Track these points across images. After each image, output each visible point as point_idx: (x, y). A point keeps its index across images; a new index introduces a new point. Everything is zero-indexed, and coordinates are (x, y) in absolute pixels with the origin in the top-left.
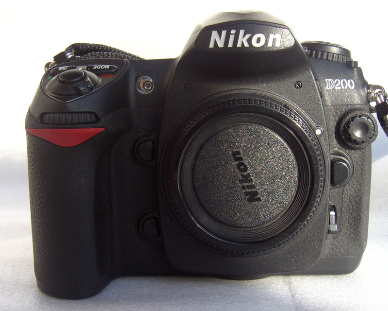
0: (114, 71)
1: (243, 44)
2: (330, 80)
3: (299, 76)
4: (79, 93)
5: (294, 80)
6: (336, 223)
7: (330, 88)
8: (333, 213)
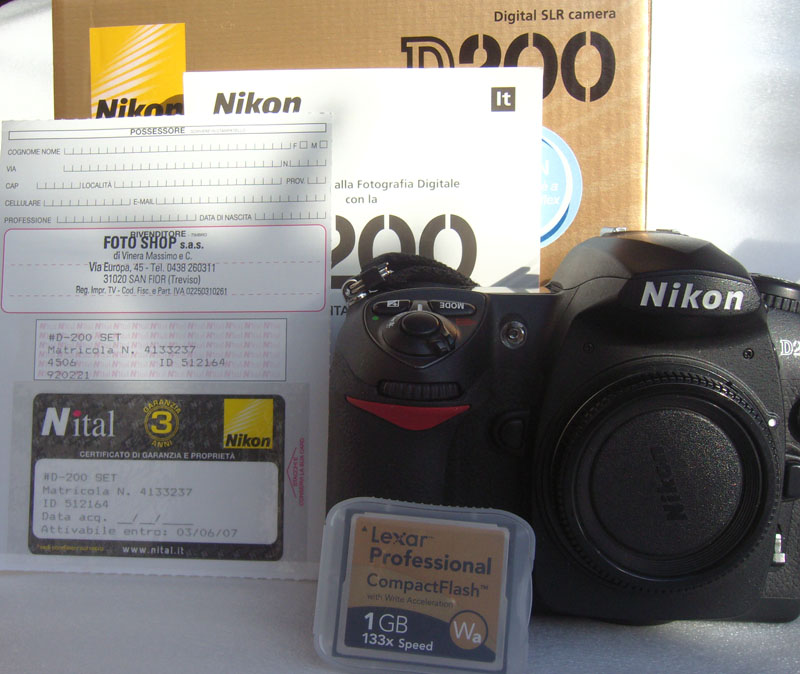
0: (470, 312)
1: (689, 304)
2: (787, 342)
3: (751, 343)
4: (437, 353)
5: (744, 346)
6: (783, 551)
7: (787, 354)
8: (778, 536)
